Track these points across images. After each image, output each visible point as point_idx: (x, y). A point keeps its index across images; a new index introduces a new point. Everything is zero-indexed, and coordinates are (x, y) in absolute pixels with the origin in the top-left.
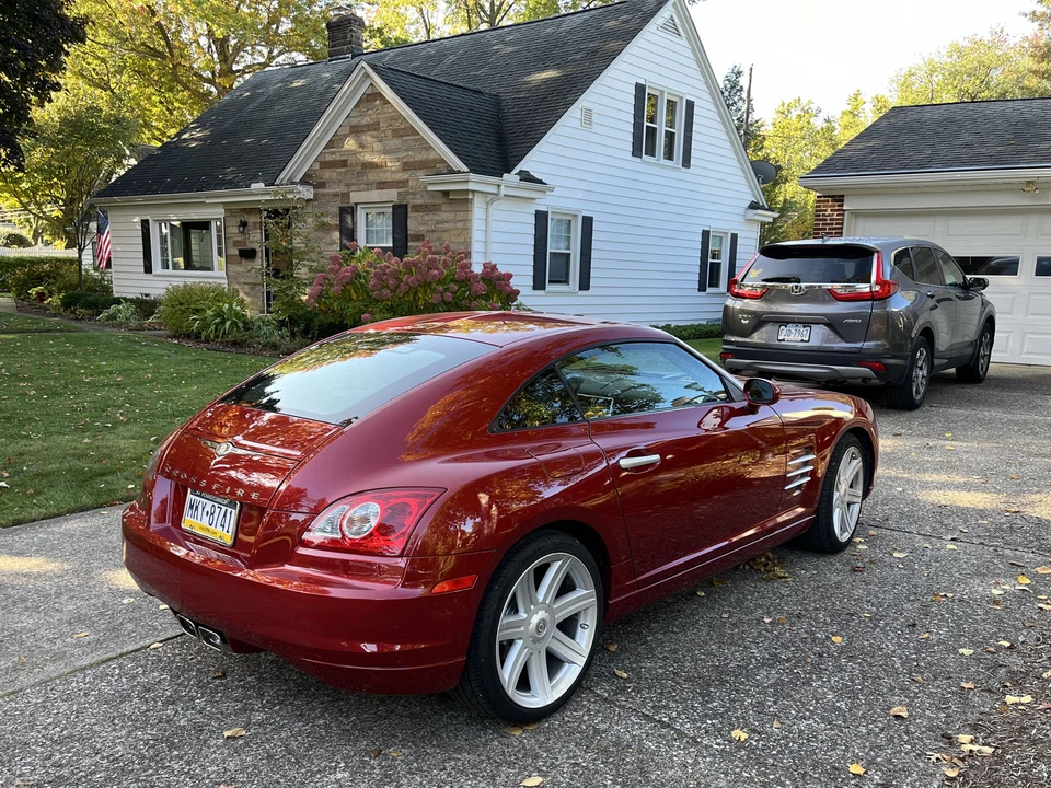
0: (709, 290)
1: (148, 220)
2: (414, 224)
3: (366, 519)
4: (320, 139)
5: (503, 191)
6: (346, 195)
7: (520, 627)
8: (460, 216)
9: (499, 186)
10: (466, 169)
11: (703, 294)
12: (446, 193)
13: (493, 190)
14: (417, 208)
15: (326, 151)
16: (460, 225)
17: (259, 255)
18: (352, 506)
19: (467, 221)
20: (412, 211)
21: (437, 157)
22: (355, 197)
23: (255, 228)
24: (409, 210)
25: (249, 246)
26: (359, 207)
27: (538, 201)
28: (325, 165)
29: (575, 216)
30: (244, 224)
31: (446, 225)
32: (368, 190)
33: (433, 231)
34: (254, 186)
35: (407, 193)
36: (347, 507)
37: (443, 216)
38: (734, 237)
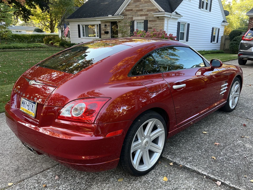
0: (213, 42)
1: (79, 25)
2: (149, 25)
3: (81, 109)
4: (126, 4)
5: (172, 17)
6: (132, 18)
7: (139, 145)
8: (161, 23)
9: (171, 15)
10: (164, 11)
11: (211, 43)
12: (158, 17)
13: (170, 16)
14: (150, 21)
15: (127, 7)
16: (161, 25)
17: (109, 33)
18: (75, 104)
19: (163, 24)
20: (149, 22)
21: (156, 8)
22: (134, 18)
23: (108, 26)
24: (148, 21)
25: (107, 31)
26: (135, 21)
27: (178, 19)
28: (127, 10)
29: (186, 23)
30: (106, 25)
31: (158, 25)
32: (138, 17)
33: (154, 27)
34: (109, 16)
35: (148, 17)
36: (73, 104)
37: (157, 23)
38: (219, 29)
